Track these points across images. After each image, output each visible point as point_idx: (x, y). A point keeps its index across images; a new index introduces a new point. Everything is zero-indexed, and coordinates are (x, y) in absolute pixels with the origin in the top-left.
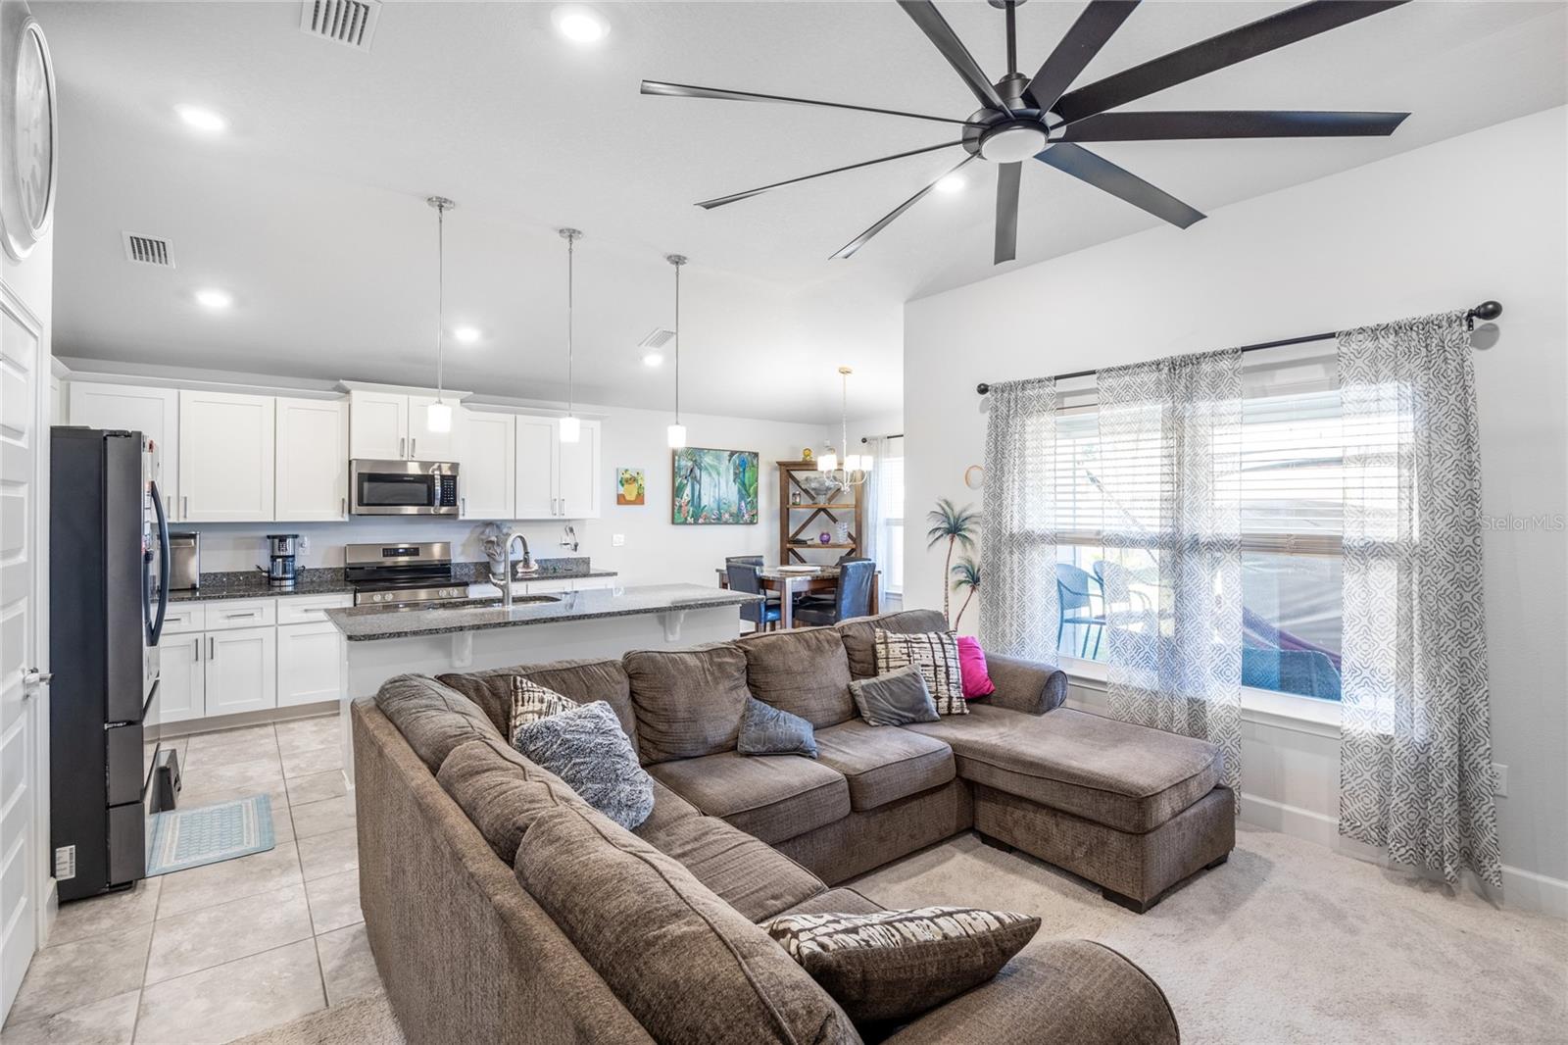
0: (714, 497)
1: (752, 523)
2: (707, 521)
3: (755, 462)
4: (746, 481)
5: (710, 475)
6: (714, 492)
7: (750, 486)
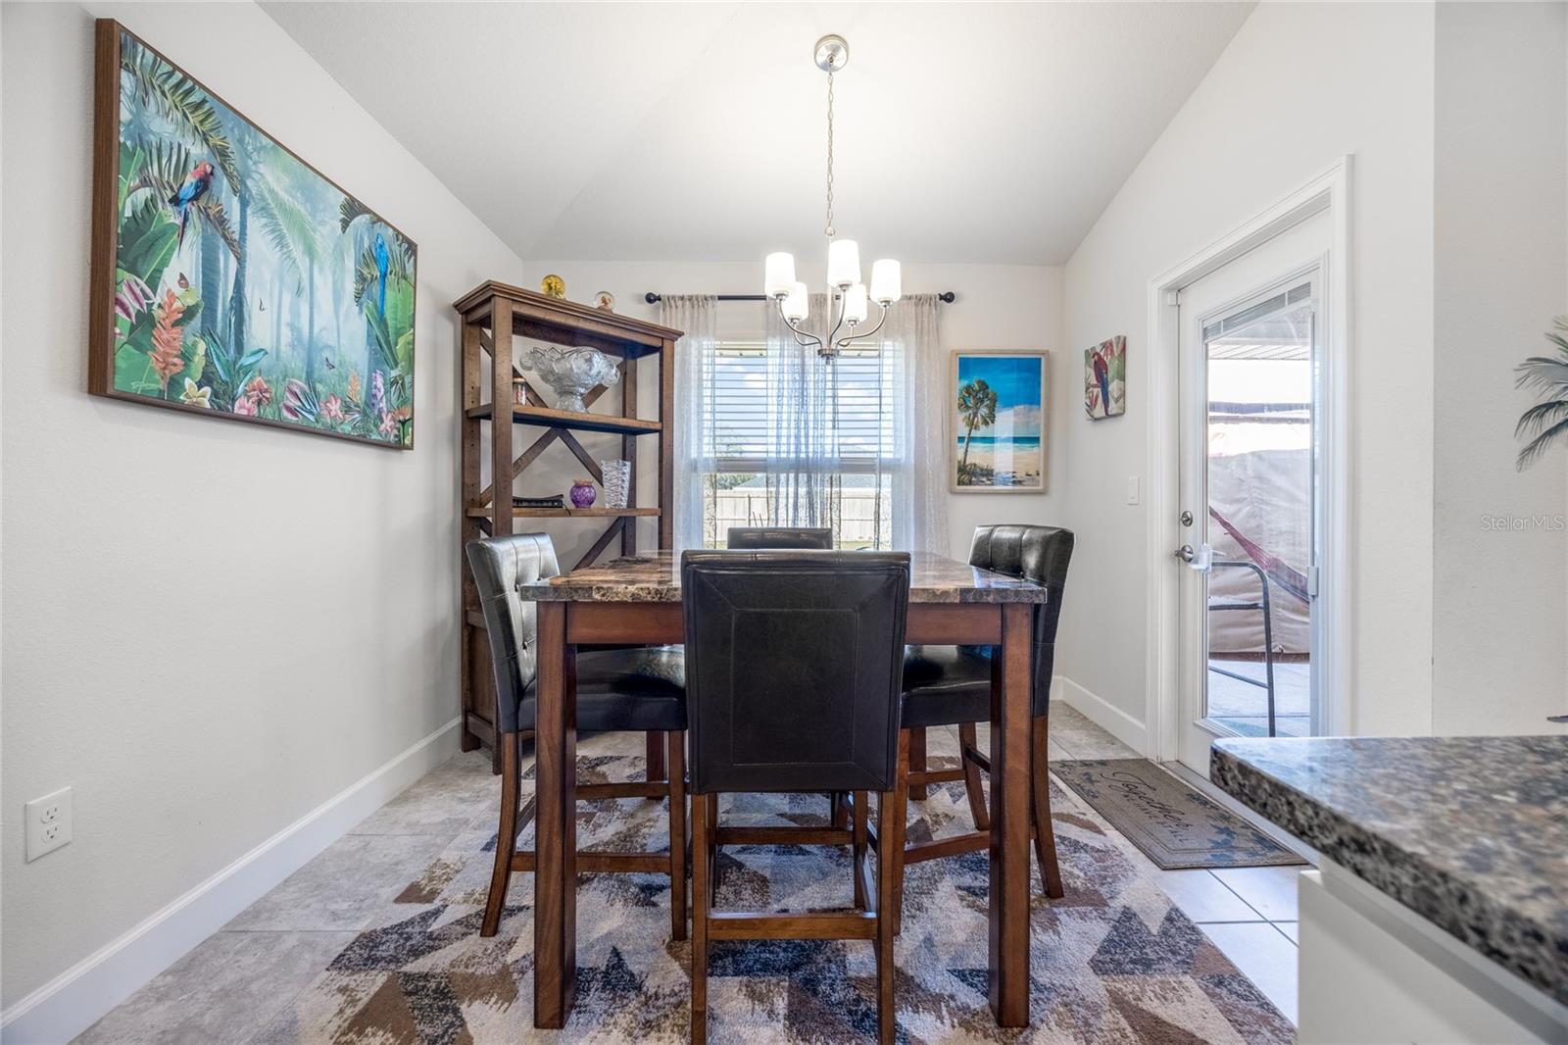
0: (294, 328)
1: (399, 446)
2: (269, 413)
3: (410, 269)
4: (389, 315)
5: (281, 241)
6: (295, 312)
7: (399, 333)
